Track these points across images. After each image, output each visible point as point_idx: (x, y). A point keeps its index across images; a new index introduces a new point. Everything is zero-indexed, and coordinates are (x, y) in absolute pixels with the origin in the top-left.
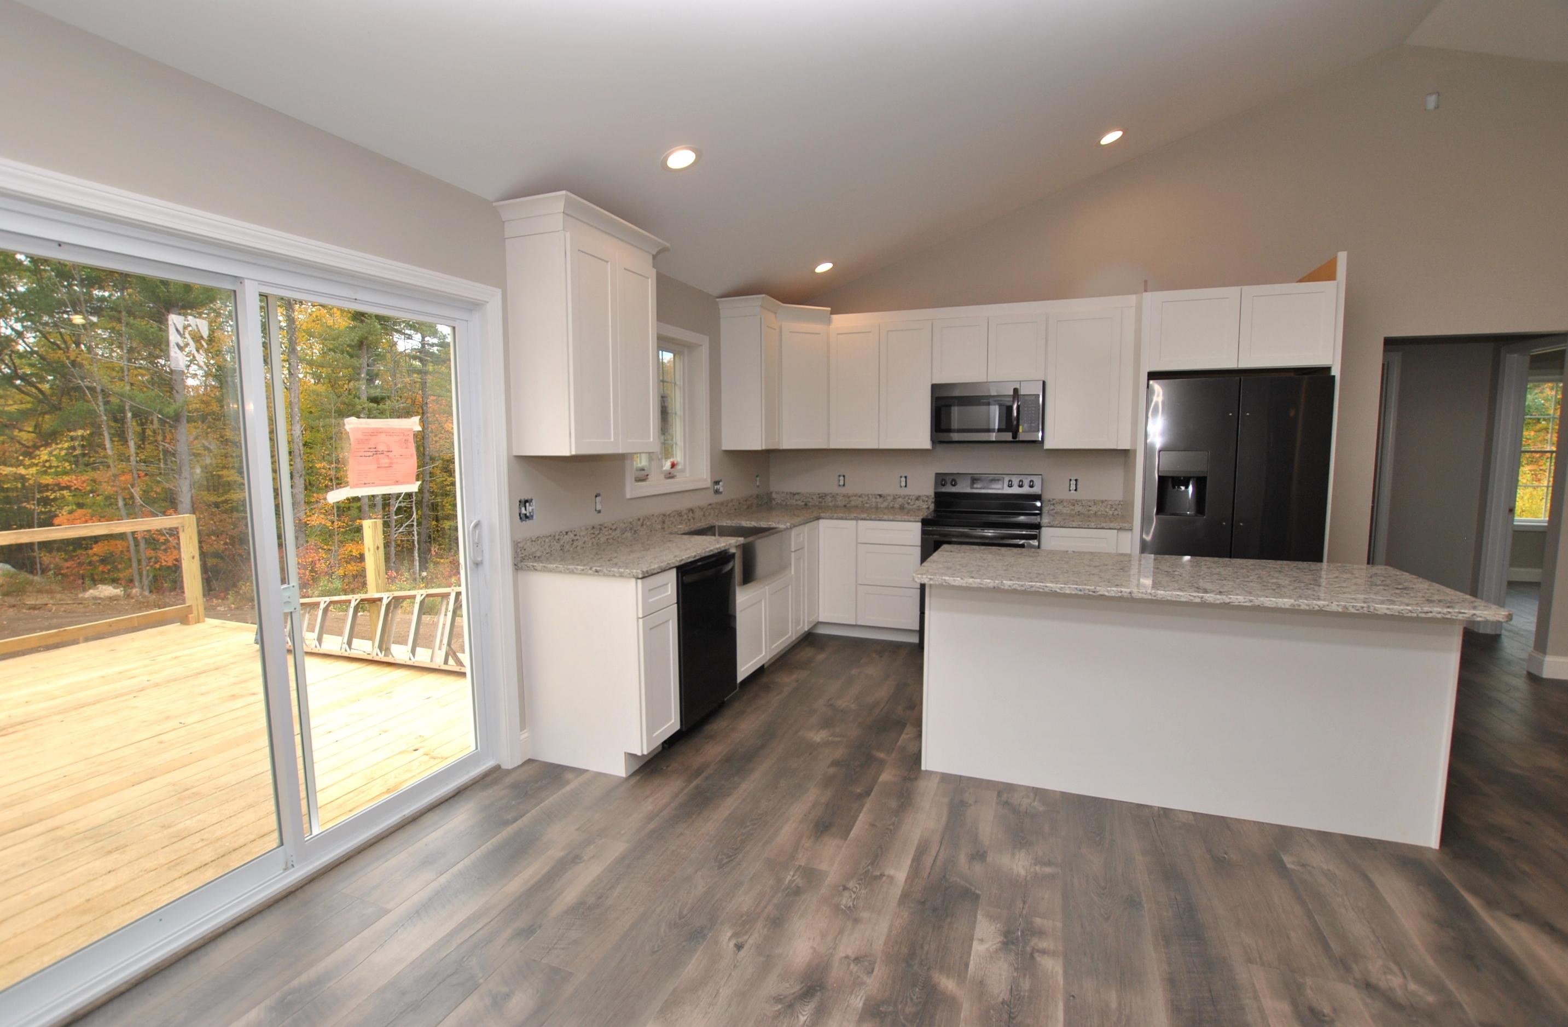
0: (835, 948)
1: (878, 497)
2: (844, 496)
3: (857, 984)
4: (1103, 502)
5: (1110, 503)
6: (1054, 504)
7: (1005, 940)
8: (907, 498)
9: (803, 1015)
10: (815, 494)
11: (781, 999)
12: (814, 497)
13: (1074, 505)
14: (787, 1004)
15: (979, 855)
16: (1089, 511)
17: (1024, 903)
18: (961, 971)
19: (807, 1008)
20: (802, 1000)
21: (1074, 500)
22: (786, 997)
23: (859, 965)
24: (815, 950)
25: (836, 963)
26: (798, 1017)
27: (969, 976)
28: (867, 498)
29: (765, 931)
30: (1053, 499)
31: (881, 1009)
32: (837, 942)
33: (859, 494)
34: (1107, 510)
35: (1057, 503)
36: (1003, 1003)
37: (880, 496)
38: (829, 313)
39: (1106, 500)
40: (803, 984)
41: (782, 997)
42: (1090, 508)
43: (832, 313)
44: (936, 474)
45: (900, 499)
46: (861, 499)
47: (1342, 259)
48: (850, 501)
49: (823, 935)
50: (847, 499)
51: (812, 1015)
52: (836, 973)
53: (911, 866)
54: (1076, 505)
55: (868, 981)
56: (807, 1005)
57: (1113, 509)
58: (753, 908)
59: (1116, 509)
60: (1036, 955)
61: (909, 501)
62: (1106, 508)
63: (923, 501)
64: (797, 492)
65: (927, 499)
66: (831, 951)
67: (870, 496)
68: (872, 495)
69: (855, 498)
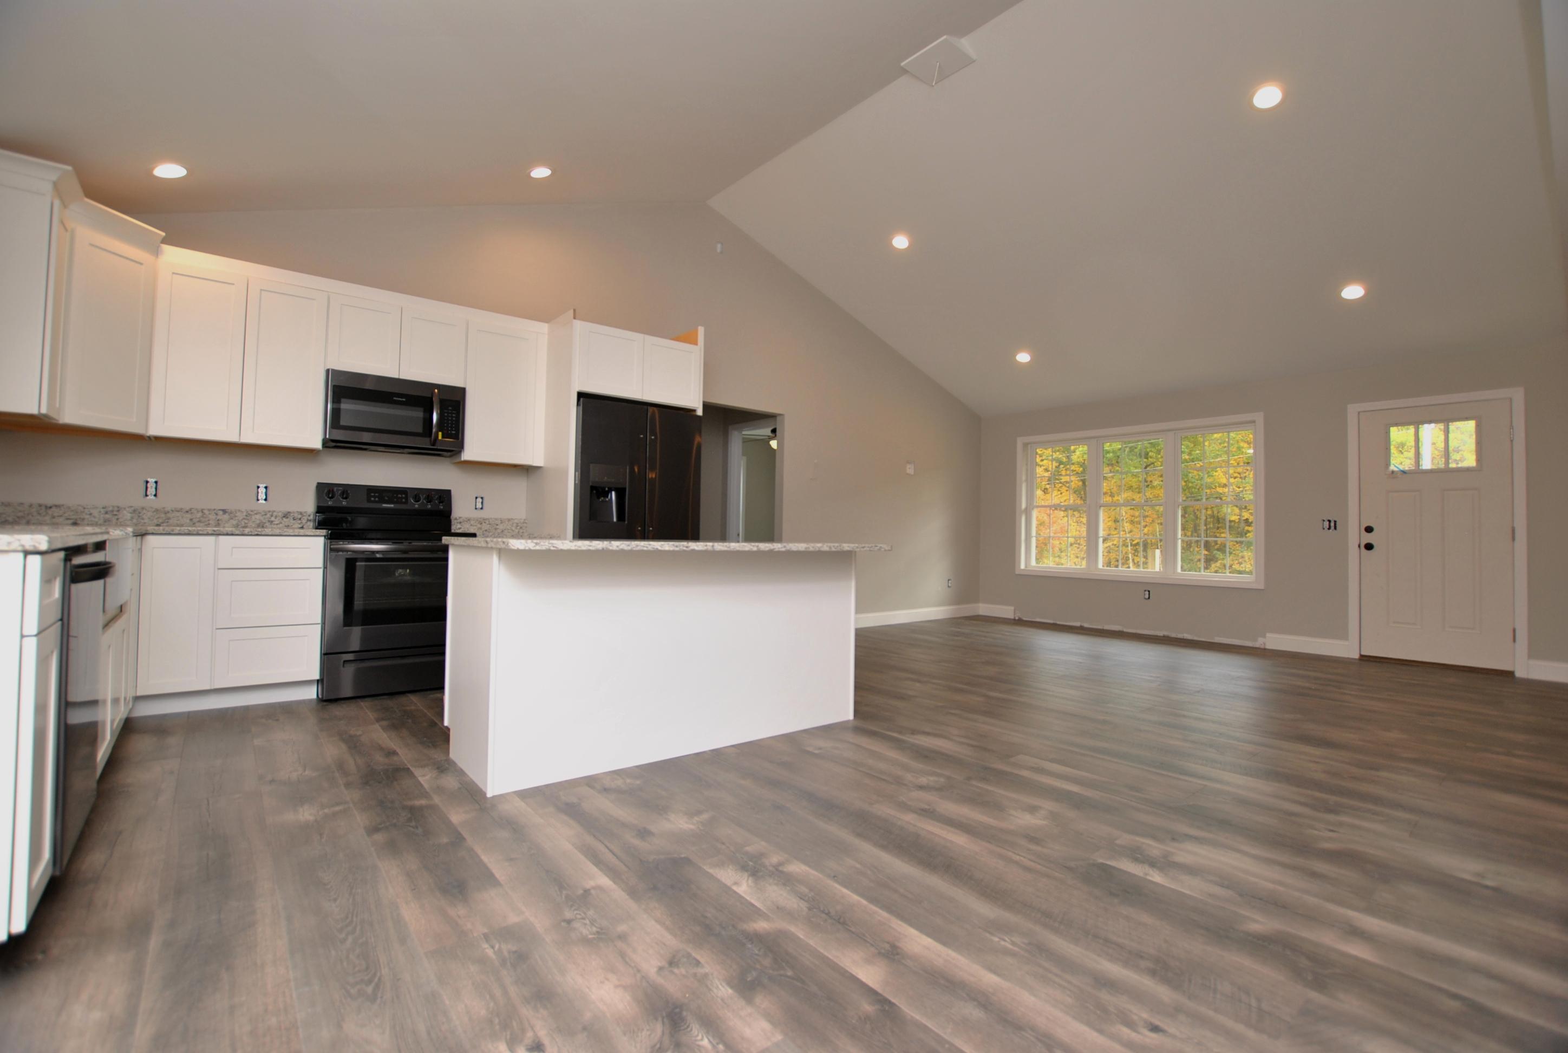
0: (639, 971)
1: (221, 513)
2: (157, 511)
3: (703, 980)
4: (509, 520)
5: (516, 521)
6: (460, 523)
7: (749, 873)
8: (268, 515)
9: (702, 1040)
10: (96, 508)
11: (660, 1048)
12: (95, 512)
13: (481, 524)
14: (672, 1047)
15: (644, 833)
16: (496, 529)
17: (723, 844)
18: (756, 913)
19: (695, 1032)
20: (680, 1030)
21: (480, 518)
22: (661, 1042)
23: (680, 966)
24: (625, 988)
25: (660, 980)
26: (699, 1046)
27: (765, 911)
28: (200, 514)
29: (544, 1012)
30: (460, 518)
31: (749, 979)
32: (633, 965)
33: (188, 509)
34: (514, 529)
35: (464, 521)
36: (810, 909)
37: (224, 511)
38: (160, 239)
39: (512, 519)
40: (660, 1019)
41: (658, 1046)
42: (498, 527)
43: (165, 241)
44: (318, 483)
45: (258, 517)
46: (189, 516)
47: (701, 331)
48: (169, 519)
49: (612, 970)
50: (163, 515)
51: (708, 1033)
52: (673, 986)
53: (601, 870)
54: (484, 524)
55: (707, 971)
56: (691, 1030)
57: (518, 528)
58: (492, 1004)
59: (521, 528)
60: (780, 868)
61: (273, 519)
62: (512, 526)
63: (294, 519)
64: (57, 503)
65: (300, 516)
66: (639, 976)
67: (206, 512)
68: (209, 510)
69: (178, 514)
